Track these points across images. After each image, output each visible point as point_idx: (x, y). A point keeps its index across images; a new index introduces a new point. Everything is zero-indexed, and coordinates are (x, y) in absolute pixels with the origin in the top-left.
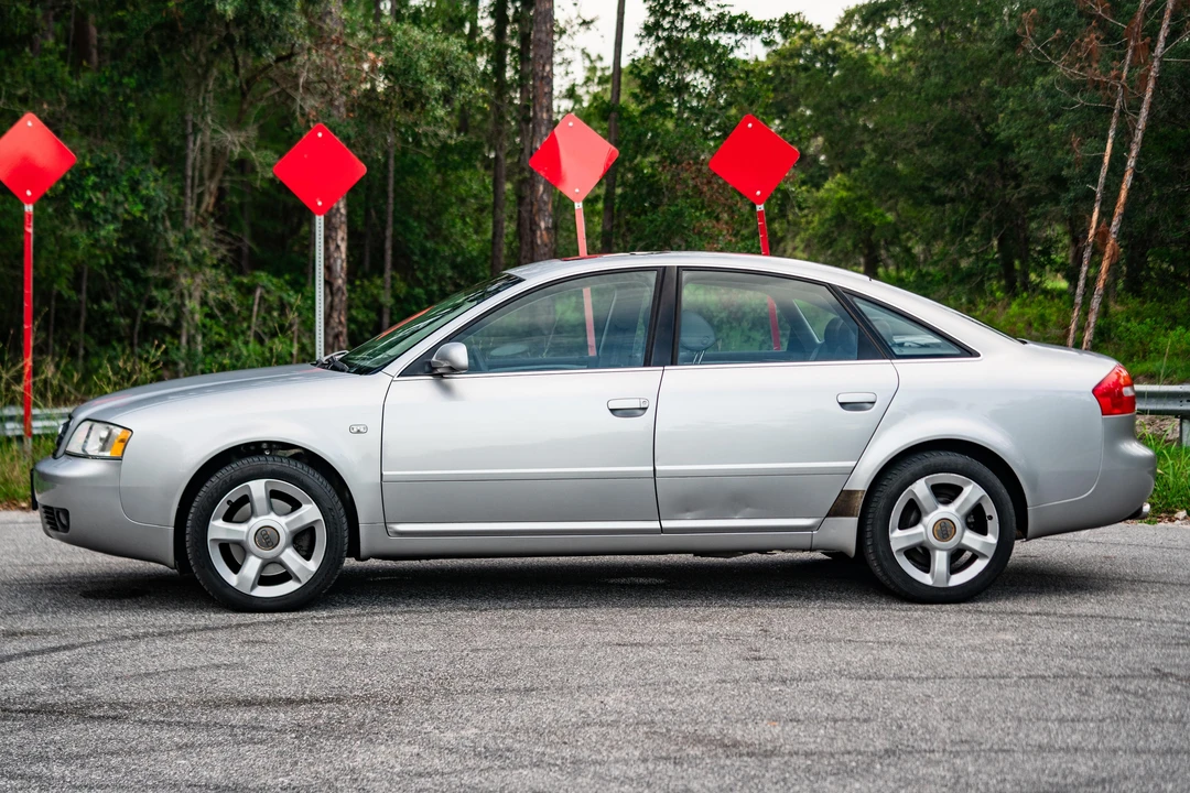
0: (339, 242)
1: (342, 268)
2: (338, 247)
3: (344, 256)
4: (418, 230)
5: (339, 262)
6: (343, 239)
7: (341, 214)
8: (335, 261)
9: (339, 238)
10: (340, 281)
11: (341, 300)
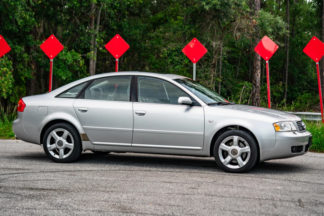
0: (258, 74)
1: (259, 81)
2: (258, 75)
3: (259, 77)
4: (296, 71)
5: (258, 79)
6: (259, 72)
7: (259, 66)
8: (257, 79)
9: (258, 72)
10: (258, 84)
11: (258, 89)
